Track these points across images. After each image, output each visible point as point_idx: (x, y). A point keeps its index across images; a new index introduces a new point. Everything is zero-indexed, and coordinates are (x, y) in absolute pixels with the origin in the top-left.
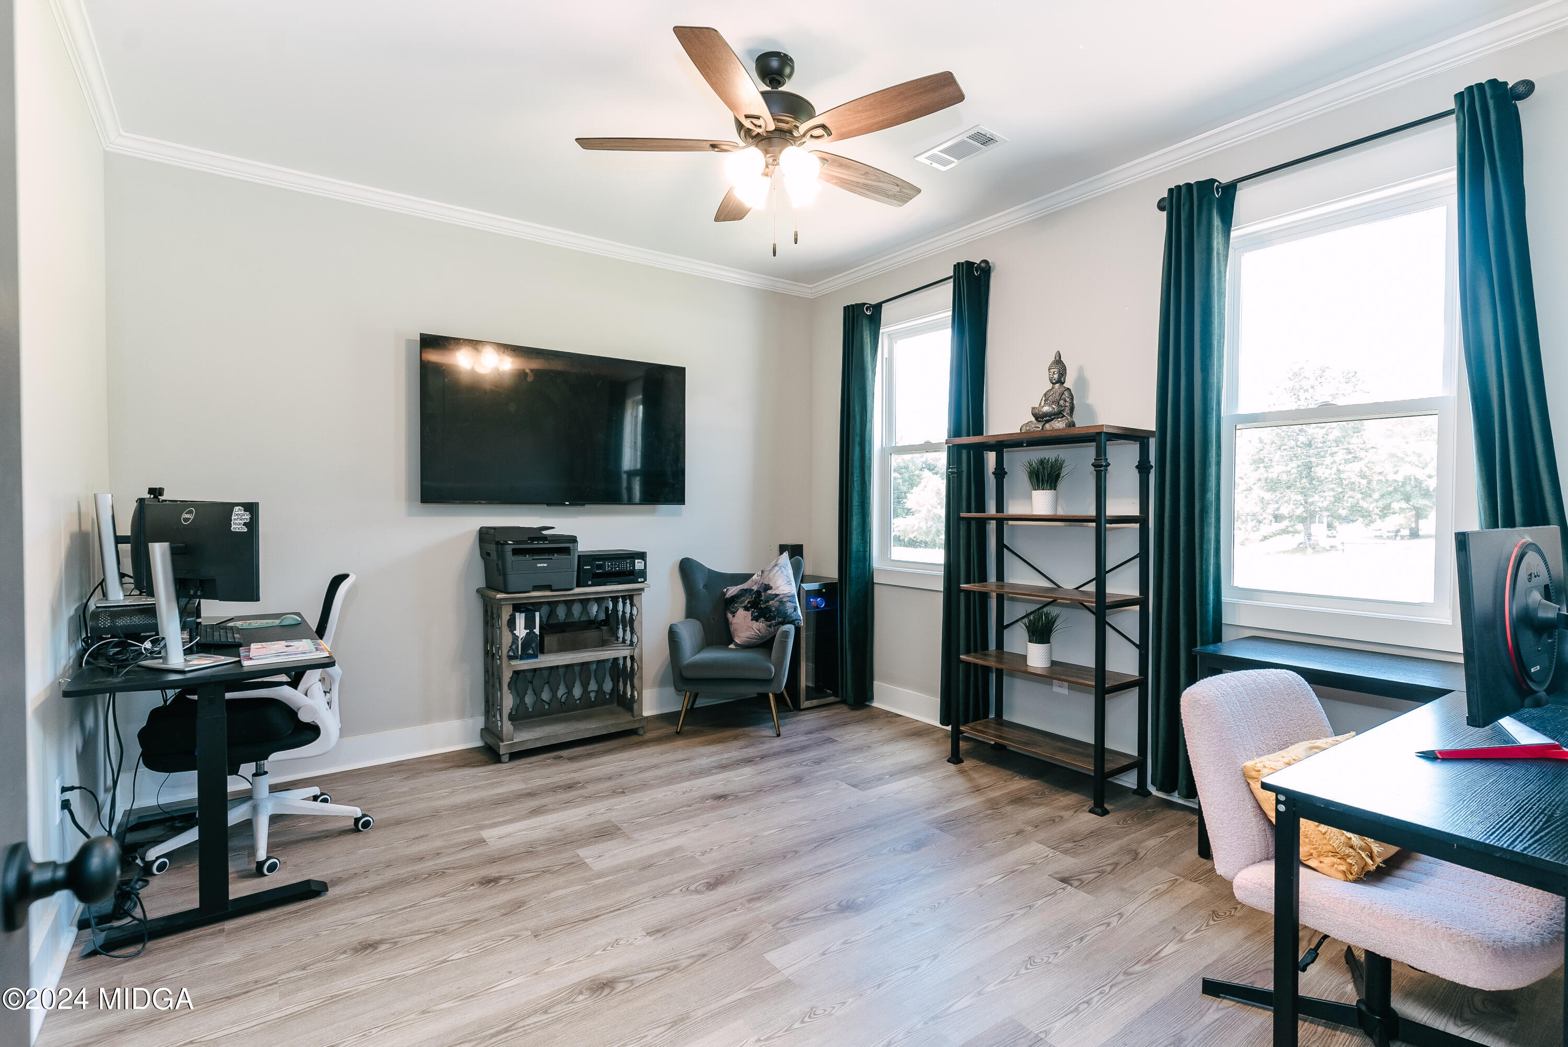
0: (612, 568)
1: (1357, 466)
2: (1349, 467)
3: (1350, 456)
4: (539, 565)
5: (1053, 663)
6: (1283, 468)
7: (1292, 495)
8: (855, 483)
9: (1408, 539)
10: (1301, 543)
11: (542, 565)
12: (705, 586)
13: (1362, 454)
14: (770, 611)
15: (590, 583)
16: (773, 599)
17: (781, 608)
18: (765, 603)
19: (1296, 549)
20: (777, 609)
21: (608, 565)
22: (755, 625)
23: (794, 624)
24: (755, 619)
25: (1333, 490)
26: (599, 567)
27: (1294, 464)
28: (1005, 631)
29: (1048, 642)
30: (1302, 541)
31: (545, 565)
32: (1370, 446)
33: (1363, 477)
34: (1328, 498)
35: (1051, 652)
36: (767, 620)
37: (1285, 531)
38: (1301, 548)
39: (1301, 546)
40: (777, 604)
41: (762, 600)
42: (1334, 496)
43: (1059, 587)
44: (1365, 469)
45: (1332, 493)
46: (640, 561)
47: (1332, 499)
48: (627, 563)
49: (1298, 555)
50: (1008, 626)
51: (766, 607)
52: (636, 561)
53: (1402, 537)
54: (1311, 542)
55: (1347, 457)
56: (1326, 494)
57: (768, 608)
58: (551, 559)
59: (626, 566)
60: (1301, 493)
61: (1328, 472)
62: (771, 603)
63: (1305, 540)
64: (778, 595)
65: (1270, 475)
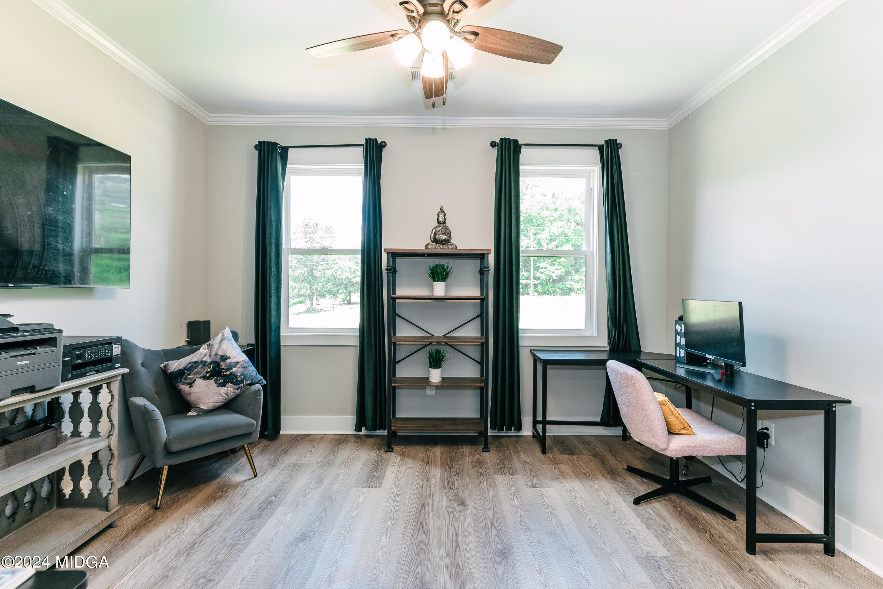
0: (91, 357)
1: (330, 272)
2: (328, 272)
3: (328, 267)
4: (19, 363)
5: (443, 378)
6: (301, 271)
7: (305, 285)
8: (273, 273)
9: (348, 305)
10: (309, 308)
11: (23, 362)
12: (143, 365)
13: (333, 266)
14: (236, 376)
15: (69, 376)
16: (235, 367)
17: (245, 372)
18: (228, 369)
19: (306, 311)
20: (243, 374)
21: (88, 353)
22: (222, 390)
23: (260, 384)
24: (223, 385)
25: (322, 282)
26: (79, 357)
27: (306, 269)
28: (397, 365)
29: (440, 367)
30: (309, 307)
31: (28, 362)
32: (336, 262)
33: (334, 277)
34: (320, 286)
35: (442, 372)
36: (235, 384)
37: (301, 302)
38: (308, 311)
39: (309, 309)
40: (241, 370)
41: (223, 369)
42: (323, 285)
43: (433, 336)
44: (334, 273)
45: (322, 284)
46: (117, 346)
47: (322, 287)
48: (105, 349)
49: (307, 314)
50: (399, 361)
51: (231, 374)
52: (114, 346)
53: (345, 304)
54: (313, 307)
55: (327, 267)
56: (319, 284)
57: (233, 374)
58: (34, 354)
59: (105, 352)
60: (309, 283)
61: (320, 273)
62: (234, 370)
63: (310, 306)
64: (238, 362)
65: (295, 274)
